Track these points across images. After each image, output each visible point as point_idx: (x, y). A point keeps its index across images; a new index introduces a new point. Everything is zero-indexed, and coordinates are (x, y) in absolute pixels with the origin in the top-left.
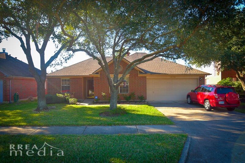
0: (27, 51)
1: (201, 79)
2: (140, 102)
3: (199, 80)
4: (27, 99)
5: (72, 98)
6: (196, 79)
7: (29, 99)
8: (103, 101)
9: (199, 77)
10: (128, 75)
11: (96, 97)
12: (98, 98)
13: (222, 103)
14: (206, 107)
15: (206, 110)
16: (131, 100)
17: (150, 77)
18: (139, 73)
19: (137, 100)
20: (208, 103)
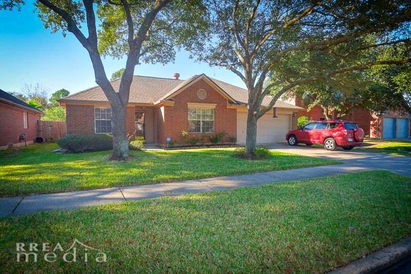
1: (295, 115)
3: (293, 116)
6: (288, 115)
8: (181, 144)
9: (292, 113)
10: (213, 106)
11: (169, 139)
12: (171, 140)
13: (350, 140)
14: (327, 146)
15: (328, 150)
16: (219, 143)
17: (242, 110)
18: (228, 104)
19: (226, 143)
20: (331, 141)
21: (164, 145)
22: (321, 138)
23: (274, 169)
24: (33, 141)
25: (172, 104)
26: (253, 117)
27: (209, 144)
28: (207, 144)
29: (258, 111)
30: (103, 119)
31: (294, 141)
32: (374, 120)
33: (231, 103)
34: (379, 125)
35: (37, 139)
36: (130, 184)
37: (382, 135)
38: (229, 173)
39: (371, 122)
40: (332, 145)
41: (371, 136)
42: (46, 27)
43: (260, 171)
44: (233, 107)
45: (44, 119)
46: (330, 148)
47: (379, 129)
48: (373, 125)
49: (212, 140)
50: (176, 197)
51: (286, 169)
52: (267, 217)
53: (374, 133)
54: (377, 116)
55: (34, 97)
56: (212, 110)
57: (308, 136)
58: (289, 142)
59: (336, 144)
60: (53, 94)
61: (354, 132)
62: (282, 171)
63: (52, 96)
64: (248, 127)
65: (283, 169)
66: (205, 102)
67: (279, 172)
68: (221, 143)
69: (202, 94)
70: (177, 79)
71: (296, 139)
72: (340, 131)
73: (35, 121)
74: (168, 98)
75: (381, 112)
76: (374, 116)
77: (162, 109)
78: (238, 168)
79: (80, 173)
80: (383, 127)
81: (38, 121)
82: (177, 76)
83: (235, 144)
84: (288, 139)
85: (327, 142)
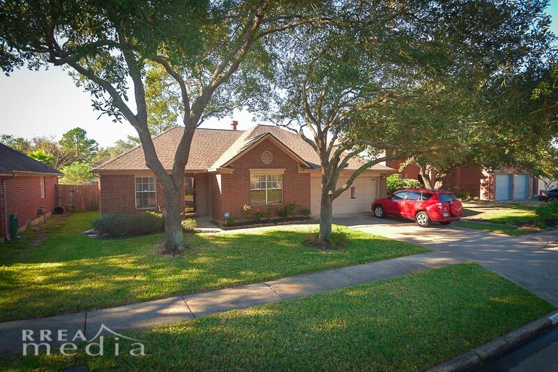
1: (382, 177)
2: (305, 218)
3: (380, 179)
7: (27, 226)
8: (242, 221)
9: (379, 175)
10: (282, 171)
11: (227, 215)
12: (230, 215)
13: (446, 215)
14: (419, 221)
15: (421, 226)
16: (289, 217)
17: (316, 175)
18: (300, 168)
19: (298, 216)
20: (423, 216)
21: (222, 222)
22: (413, 211)
23: (349, 265)
24: (50, 213)
25: (231, 171)
26: (327, 198)
27: (277, 218)
28: (274, 218)
29: (333, 190)
31: (381, 212)
32: (485, 178)
33: (303, 166)
34: (491, 185)
35: (56, 208)
36: (193, 292)
37: (494, 198)
38: (300, 273)
39: (482, 181)
40: (425, 220)
41: (482, 198)
42: (78, 85)
43: (334, 267)
44: (306, 171)
45: (62, 181)
46: (423, 224)
47: (491, 190)
48: (484, 185)
49: (279, 214)
50: (245, 311)
51: (364, 263)
52: (333, 335)
53: (485, 194)
54: (488, 172)
55: (40, 143)
56: (280, 176)
57: (398, 208)
58: (374, 212)
59: (429, 220)
60: (64, 135)
61: (451, 205)
62: (360, 266)
63: (63, 137)
64: (322, 209)
65: (361, 263)
66: (271, 167)
67: (356, 267)
68: (291, 217)
69: (267, 158)
70: (235, 128)
71: (383, 210)
72: (434, 203)
73: (52, 186)
74: (226, 165)
75: (493, 169)
76: (485, 173)
77: (219, 177)
78: (310, 264)
79: (135, 277)
80: (495, 187)
81: (56, 185)
82: (235, 124)
83: (309, 218)
84: (374, 209)
85: (419, 217)
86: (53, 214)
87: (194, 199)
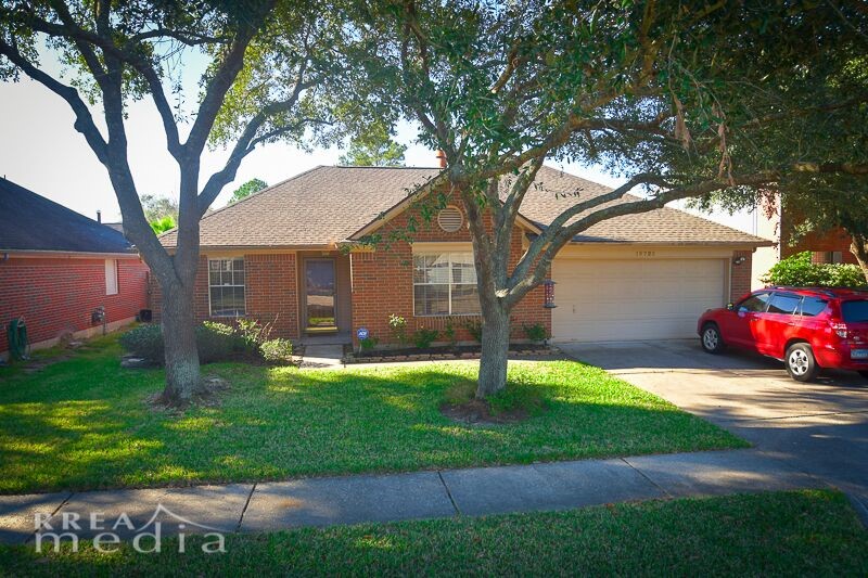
0: (113, 153)
1: (739, 259)
2: (532, 347)
3: (734, 263)
4: (54, 342)
5: (271, 338)
6: (719, 259)
7: (62, 339)
8: (392, 346)
9: (732, 255)
11: (363, 334)
12: (370, 334)
13: (859, 354)
14: (792, 366)
15: (795, 378)
18: (525, 239)
19: (519, 341)
20: (803, 354)
24: (134, 318)
28: (464, 344)
30: (227, 285)
31: (716, 340)
35: (143, 312)
40: (806, 365)
46: (801, 373)
58: (702, 339)
59: (815, 365)
66: (459, 239)
69: (450, 219)
71: (718, 335)
73: (142, 275)
81: (147, 273)
84: (702, 331)
85: (794, 355)
86: (138, 320)
87: (336, 301)
